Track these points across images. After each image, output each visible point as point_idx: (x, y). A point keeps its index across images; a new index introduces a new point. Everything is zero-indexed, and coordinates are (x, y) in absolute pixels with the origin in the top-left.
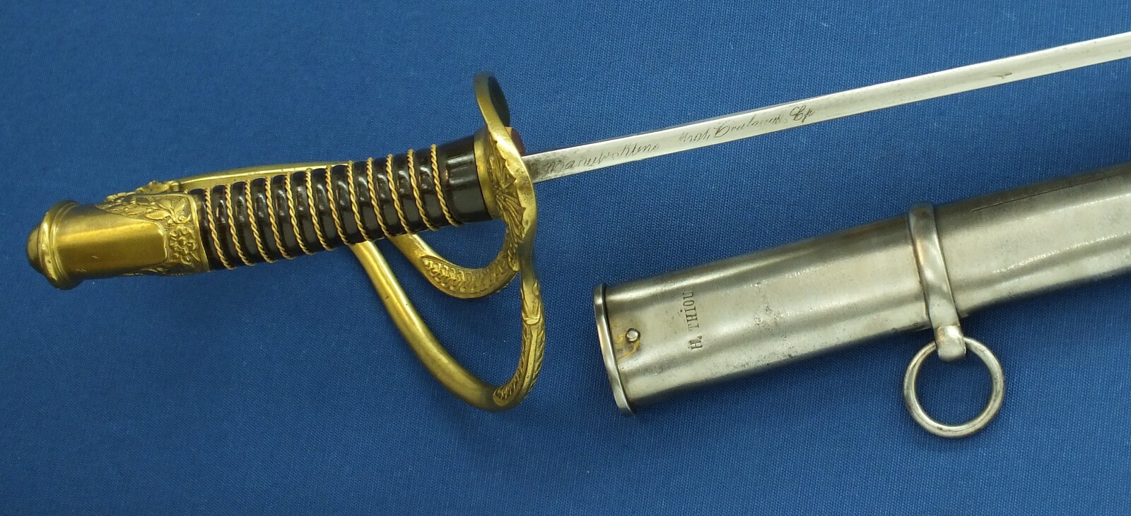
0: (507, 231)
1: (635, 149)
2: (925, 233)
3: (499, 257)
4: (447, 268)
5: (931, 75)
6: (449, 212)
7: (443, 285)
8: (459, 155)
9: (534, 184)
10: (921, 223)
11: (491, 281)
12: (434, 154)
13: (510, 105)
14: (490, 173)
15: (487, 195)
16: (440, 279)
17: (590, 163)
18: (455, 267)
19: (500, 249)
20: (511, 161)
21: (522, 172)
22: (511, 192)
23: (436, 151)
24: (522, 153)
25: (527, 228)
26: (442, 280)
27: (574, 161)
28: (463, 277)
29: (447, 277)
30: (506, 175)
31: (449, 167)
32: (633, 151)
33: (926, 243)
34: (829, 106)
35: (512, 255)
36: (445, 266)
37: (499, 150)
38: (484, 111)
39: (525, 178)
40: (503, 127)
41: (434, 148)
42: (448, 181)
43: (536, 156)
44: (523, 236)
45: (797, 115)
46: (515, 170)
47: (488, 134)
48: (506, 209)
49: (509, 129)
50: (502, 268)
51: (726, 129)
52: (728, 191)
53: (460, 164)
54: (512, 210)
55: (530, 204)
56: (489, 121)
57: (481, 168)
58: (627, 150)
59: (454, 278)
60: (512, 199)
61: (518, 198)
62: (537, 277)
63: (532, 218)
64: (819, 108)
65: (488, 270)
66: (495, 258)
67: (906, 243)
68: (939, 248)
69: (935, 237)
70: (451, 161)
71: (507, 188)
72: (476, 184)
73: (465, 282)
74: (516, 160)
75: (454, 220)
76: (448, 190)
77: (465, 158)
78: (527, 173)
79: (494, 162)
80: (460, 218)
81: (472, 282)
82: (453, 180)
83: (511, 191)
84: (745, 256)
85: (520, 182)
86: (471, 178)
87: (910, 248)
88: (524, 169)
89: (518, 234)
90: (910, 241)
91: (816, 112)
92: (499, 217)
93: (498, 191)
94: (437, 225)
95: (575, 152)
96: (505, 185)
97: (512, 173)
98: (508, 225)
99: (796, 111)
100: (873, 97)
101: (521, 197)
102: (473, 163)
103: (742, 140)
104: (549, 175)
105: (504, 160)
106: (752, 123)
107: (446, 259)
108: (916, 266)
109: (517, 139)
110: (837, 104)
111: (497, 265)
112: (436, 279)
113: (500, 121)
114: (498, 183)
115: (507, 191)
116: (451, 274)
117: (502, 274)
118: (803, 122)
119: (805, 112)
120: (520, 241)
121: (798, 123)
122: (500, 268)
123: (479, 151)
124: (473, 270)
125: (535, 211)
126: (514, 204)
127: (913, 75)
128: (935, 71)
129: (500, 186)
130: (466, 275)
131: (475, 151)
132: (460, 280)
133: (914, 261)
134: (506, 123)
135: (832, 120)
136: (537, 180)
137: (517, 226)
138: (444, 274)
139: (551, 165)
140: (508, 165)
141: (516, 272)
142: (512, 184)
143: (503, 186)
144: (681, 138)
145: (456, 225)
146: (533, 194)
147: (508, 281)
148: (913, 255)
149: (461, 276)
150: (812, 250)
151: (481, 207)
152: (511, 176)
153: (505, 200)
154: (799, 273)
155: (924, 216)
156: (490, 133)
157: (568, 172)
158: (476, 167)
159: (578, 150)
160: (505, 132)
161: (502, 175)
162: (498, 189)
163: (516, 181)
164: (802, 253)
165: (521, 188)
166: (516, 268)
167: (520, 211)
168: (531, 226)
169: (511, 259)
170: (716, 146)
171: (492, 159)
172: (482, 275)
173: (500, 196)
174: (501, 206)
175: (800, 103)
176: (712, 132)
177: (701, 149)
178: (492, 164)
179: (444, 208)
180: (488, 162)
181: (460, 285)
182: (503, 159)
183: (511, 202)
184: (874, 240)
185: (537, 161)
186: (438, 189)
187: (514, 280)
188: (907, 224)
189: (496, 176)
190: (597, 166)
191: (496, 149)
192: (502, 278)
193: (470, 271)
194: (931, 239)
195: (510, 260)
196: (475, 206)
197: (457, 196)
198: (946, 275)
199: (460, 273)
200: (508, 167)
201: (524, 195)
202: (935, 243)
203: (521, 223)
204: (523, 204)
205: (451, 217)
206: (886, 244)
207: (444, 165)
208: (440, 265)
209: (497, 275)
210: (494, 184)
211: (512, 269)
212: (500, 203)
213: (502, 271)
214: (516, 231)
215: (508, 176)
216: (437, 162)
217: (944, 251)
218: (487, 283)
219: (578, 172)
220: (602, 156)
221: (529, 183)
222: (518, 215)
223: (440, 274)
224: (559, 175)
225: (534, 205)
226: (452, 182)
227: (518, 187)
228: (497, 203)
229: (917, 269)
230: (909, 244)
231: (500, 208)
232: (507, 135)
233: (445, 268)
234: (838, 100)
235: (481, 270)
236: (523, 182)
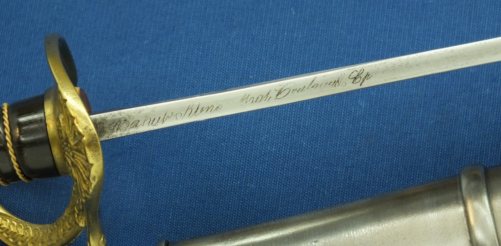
0: (74, 189)
1: (199, 109)
2: (476, 193)
3: (66, 214)
4: (15, 223)
5: (482, 42)
6: (19, 168)
7: (11, 240)
8: (29, 113)
9: (101, 142)
10: (473, 184)
11: (58, 236)
12: (5, 112)
13: (77, 65)
14: (59, 131)
15: (56, 151)
16: (8, 234)
17: (154, 123)
18: (23, 223)
19: (66, 206)
20: (79, 119)
21: (90, 130)
22: (80, 149)
23: (8, 109)
24: (90, 113)
25: (94, 183)
26: (10, 236)
27: (139, 121)
28: (31, 233)
29: (15, 233)
30: (75, 132)
31: (20, 125)
32: (196, 112)
33: (477, 204)
34: (386, 71)
35: (79, 211)
36: (13, 222)
37: (69, 108)
38: (55, 71)
39: (93, 136)
40: (72, 86)
41: (5, 106)
42: (19, 138)
43: (103, 115)
44: (91, 191)
45: (355, 78)
46: (84, 127)
47: (57, 93)
48: (74, 165)
49: (78, 89)
50: (69, 224)
51: (287, 91)
52: (288, 153)
53: (30, 122)
54: (80, 166)
55: (98, 161)
56: (59, 79)
57: (51, 126)
58: (190, 110)
59: (22, 234)
60: (81, 155)
61: (85, 154)
62: (103, 232)
63: (99, 174)
64: (377, 72)
65: (55, 226)
66: (61, 215)
67: (458, 203)
68: (489, 209)
69: (485, 198)
70: (22, 119)
71: (76, 145)
72: (46, 142)
73: (33, 237)
74: (85, 118)
75: (25, 176)
76: (19, 146)
77: (36, 116)
78: (94, 131)
79: (63, 120)
80: (29, 173)
81: (40, 238)
82: (23, 137)
83: (80, 147)
84: (304, 216)
85: (88, 139)
86: (41, 136)
87: (461, 209)
88: (92, 126)
89: (86, 189)
90: (461, 202)
91: (374, 75)
92: (68, 173)
93: (66, 148)
94: (8, 180)
95: (140, 112)
96: (74, 142)
97: (81, 130)
98: (76, 181)
99: (355, 74)
100: (427, 63)
101: (89, 153)
102: (43, 121)
103: (302, 102)
104: (115, 134)
105: (73, 118)
106: (312, 85)
107: (14, 216)
108: (466, 226)
109: (84, 98)
110: (394, 69)
111: (63, 221)
112: (5, 235)
113: (70, 81)
114: (67, 141)
115: (75, 147)
116: (19, 230)
117: (69, 229)
118: (361, 85)
119: (363, 76)
120: (87, 196)
121: (356, 86)
122: (67, 224)
123: (48, 110)
124: (41, 226)
125: (101, 167)
126: (82, 160)
127: (467, 42)
128: (488, 38)
129: (69, 143)
130: (34, 230)
131: (46, 109)
132: (28, 235)
133: (465, 222)
134: (74, 82)
135: (389, 84)
136: (105, 138)
137: (85, 182)
138: (12, 229)
139: (117, 124)
140: (77, 123)
141: (82, 228)
142: (80, 141)
143: (72, 143)
144: (242, 100)
145: (26, 181)
146: (101, 151)
147: (74, 237)
148: (463, 215)
149: (29, 231)
150: (367, 211)
151: (50, 164)
152: (79, 133)
153: (73, 157)
154: (355, 233)
155: (476, 178)
156: (60, 92)
157: (133, 131)
158: (46, 124)
159: (143, 110)
160: (75, 91)
161: (71, 132)
162: (67, 146)
163: (84, 138)
164: (358, 213)
165: (89, 145)
166: (82, 224)
167: (88, 167)
168: (98, 182)
169: (78, 215)
170: (278, 107)
171: (61, 117)
172: (49, 231)
173: (69, 153)
174: (70, 162)
175: (359, 67)
176: (273, 94)
177: (262, 110)
178: (61, 121)
179: (15, 164)
180: (57, 120)
181: (28, 240)
182: (71, 116)
183: (79, 159)
184: (427, 201)
185: (104, 120)
186: (9, 145)
187: (80, 237)
188: (459, 187)
189: (65, 134)
190: (160, 126)
191: (66, 107)
192: (69, 233)
193: (38, 227)
194: (482, 202)
195: (76, 216)
196: (45, 163)
197: (27, 153)
198: (495, 235)
199: (28, 228)
200: (77, 125)
201: (92, 152)
202: (485, 203)
203: (88, 179)
204: (91, 161)
205: (22, 173)
206: (438, 205)
207: (16, 122)
208: (8, 221)
209: (64, 230)
210: (63, 141)
211: (78, 225)
212: (68, 159)
213: (68, 227)
214: (84, 186)
215: (76, 133)
216: (8, 119)
217: (494, 211)
218: (54, 238)
219: (142, 131)
220: (166, 116)
221: (96, 141)
222: (86, 171)
223: (8, 230)
224: (125, 133)
225: (101, 161)
226: (23, 139)
227: (86, 143)
228: (65, 159)
229: (467, 229)
230: (460, 205)
231: (69, 164)
232: (76, 94)
233: (13, 224)
234: (395, 64)
235: (48, 225)
236: (91, 139)
